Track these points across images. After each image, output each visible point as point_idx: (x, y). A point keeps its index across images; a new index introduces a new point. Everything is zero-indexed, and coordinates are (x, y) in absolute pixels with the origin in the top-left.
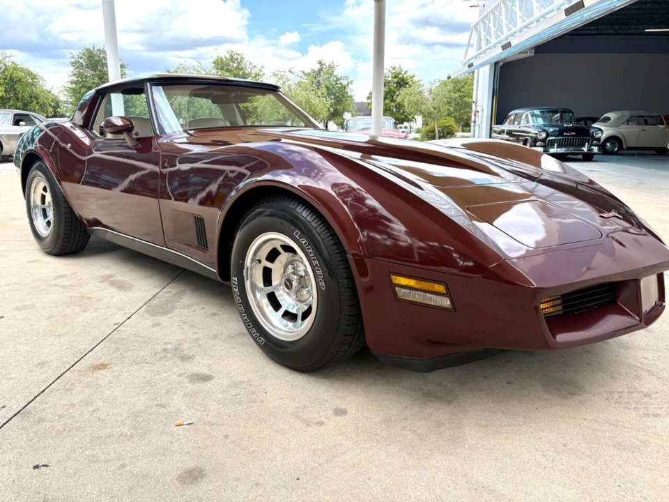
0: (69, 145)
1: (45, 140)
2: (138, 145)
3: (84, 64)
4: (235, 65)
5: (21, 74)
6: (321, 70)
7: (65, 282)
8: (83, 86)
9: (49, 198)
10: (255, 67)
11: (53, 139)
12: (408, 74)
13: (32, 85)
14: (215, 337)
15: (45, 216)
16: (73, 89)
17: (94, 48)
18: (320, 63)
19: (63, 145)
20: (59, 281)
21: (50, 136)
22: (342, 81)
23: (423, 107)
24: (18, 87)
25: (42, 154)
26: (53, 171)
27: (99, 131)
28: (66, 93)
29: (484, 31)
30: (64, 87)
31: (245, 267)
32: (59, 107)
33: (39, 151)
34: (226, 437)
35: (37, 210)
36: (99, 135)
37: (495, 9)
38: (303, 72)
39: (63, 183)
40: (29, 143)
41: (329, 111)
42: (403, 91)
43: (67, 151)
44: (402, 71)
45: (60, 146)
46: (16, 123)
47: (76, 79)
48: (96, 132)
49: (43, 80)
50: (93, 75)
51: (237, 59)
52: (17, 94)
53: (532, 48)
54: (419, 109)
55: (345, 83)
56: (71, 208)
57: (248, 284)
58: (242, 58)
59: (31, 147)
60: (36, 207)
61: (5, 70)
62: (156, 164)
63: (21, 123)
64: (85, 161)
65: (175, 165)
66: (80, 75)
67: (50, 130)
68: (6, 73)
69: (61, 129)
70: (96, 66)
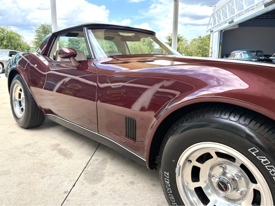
0: (36, 65)
1: (22, 62)
2: (79, 65)
3: (41, 31)
5: (14, 35)
7: (30, 150)
9: (23, 95)
11: (27, 62)
13: (18, 40)
15: (20, 105)
16: (36, 42)
17: (45, 24)
19: (32, 65)
20: (27, 149)
21: (25, 61)
24: (12, 41)
25: (20, 70)
26: (26, 80)
27: (53, 57)
28: (33, 44)
29: (217, 17)
30: (32, 41)
31: (178, 166)
32: (29, 49)
33: (18, 69)
35: (16, 102)
36: (53, 59)
37: (222, 7)
40: (13, 64)
43: (35, 69)
45: (30, 66)
46: (10, 55)
47: (37, 38)
48: (51, 58)
49: (23, 38)
52: (12, 44)
53: (238, 24)
57: (179, 179)
59: (14, 66)
60: (15, 100)
61: (7, 33)
63: (12, 55)
64: (45, 75)
66: (39, 36)
67: (25, 57)
68: (8, 35)
69: (31, 56)
70: (46, 32)
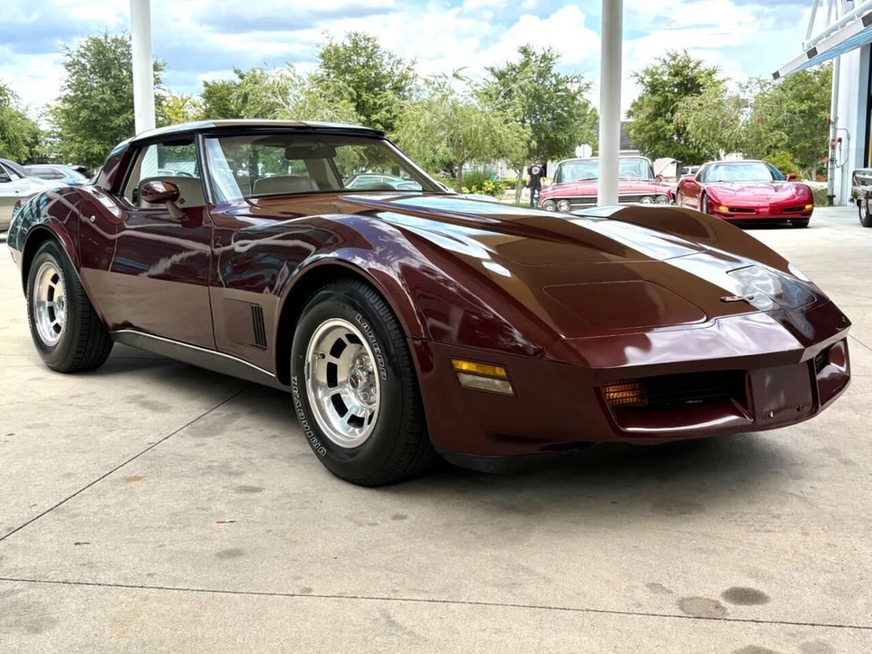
0: (93, 217)
1: (58, 210)
2: (184, 217)
3: (89, 66)
4: (362, 60)
6: (526, 64)
7: (82, 402)
8: (85, 107)
9: (60, 290)
10: (399, 62)
11: (69, 209)
12: (702, 67)
14: (273, 457)
15: (52, 317)
16: (67, 112)
17: (106, 37)
18: (525, 51)
20: (74, 401)
21: (64, 206)
22: (569, 85)
23: (726, 133)
25: (54, 229)
27: (131, 197)
28: (51, 117)
30: (48, 106)
31: (306, 363)
32: (37, 143)
33: (51, 225)
34: (270, 531)
35: (41, 309)
36: (131, 204)
38: (492, 70)
39: (82, 269)
41: (529, 146)
42: (690, 101)
43: (90, 228)
44: (689, 61)
47: (72, 94)
48: (128, 198)
49: (16, 96)
50: (102, 86)
51: (365, 48)
54: (718, 136)
55: (573, 88)
56: (90, 303)
57: (309, 383)
58: (375, 46)
59: (36, 222)
60: (41, 303)
62: (207, 242)
64: (114, 240)
65: (229, 244)
66: (79, 86)
67: (65, 197)
69: (81, 197)
70: (108, 69)
